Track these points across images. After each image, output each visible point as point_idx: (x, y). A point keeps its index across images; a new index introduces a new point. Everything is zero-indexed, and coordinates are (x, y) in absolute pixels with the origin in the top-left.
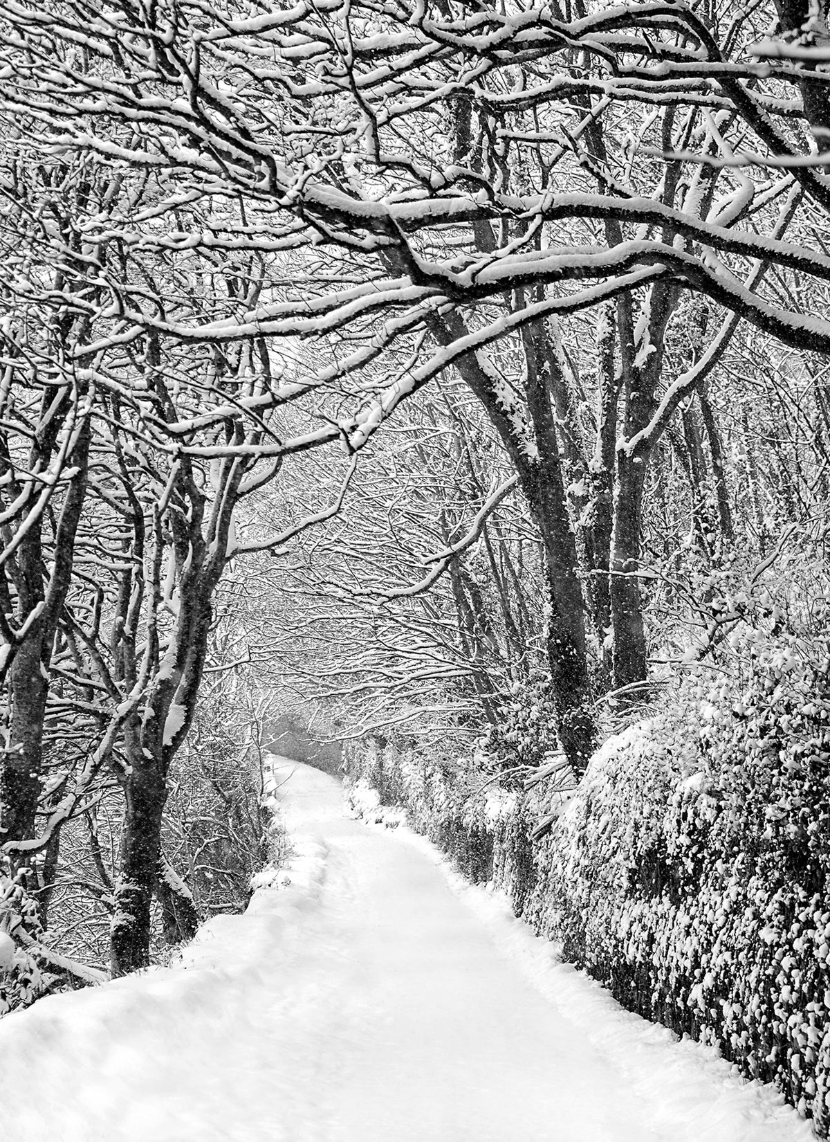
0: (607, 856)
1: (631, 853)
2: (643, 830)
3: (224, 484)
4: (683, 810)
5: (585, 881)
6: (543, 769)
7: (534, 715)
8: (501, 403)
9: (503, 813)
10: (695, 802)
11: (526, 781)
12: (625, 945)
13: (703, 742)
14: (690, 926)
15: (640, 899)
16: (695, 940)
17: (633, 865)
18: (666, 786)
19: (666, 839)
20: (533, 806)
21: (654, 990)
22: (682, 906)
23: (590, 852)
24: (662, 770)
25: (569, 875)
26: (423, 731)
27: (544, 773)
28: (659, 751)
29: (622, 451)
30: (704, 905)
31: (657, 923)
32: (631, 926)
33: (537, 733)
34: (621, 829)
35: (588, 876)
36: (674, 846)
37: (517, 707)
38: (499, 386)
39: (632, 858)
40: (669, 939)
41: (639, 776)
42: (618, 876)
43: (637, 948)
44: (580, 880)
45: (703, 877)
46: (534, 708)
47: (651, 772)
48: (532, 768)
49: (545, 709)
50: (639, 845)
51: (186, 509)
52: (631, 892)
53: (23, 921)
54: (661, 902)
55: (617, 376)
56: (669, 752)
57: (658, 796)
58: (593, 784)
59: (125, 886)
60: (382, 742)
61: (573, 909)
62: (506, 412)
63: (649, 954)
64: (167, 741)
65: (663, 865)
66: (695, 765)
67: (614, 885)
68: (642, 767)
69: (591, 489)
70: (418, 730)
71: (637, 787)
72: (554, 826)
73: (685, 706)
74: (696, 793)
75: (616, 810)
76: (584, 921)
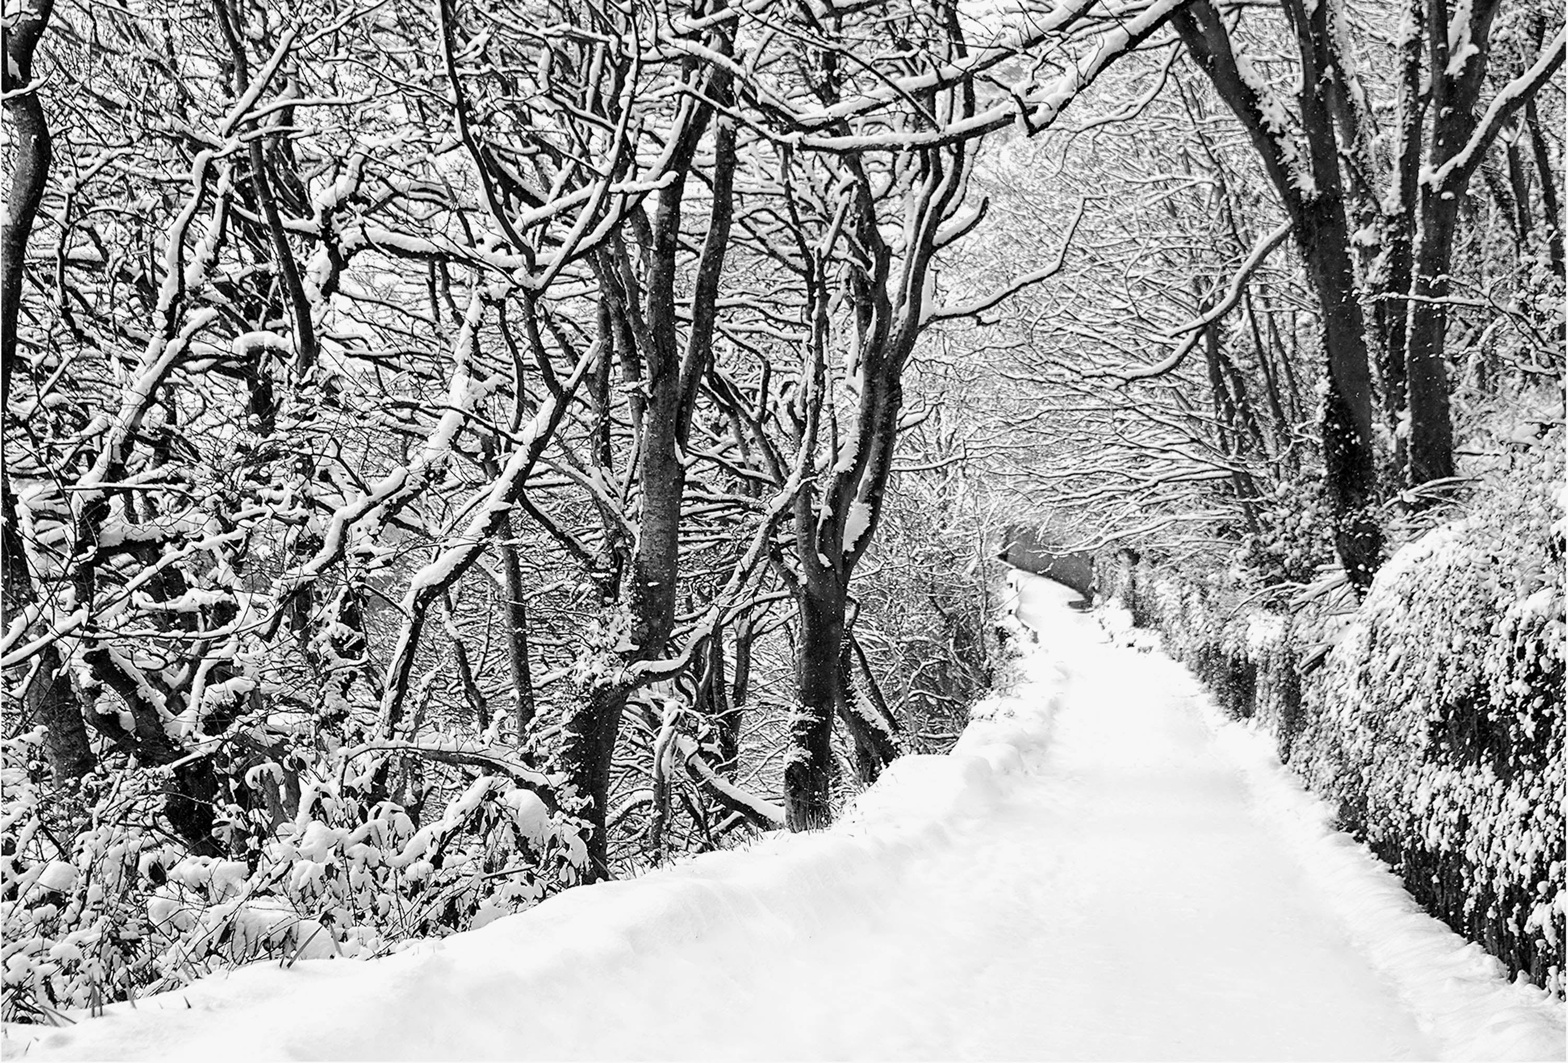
0: (1398, 702)
1: (1433, 700)
2: (1452, 669)
3: (917, 235)
4: (1518, 644)
5: (1368, 731)
6: (1314, 587)
7: (1306, 521)
8: (1267, 124)
9: (1269, 641)
10: (1539, 632)
11: (1291, 602)
12: (1424, 825)
13: (1556, 542)
14: (1530, 815)
15: (1447, 763)
16: (1538, 837)
17: (1436, 717)
18: (1490, 609)
19: (1488, 684)
20: (1303, 632)
21: (1467, 895)
22: (1515, 784)
23: (1375, 695)
24: (1483, 585)
25: (1346, 721)
26: (1177, 543)
27: (1315, 592)
28: (1479, 558)
29: (1427, 186)
30: (1552, 785)
31: (1473, 801)
32: (1433, 799)
33: (1310, 545)
34: (1419, 667)
35: (1372, 726)
36: (1501, 695)
37: (1285, 512)
38: (1266, 101)
39: (1434, 707)
40: (1492, 827)
41: (1447, 595)
42: (1414, 730)
43: (1442, 831)
44: (1361, 728)
45: (1551, 744)
46: (1305, 514)
47: (1465, 588)
48: (1300, 586)
49: (1319, 515)
50: (1446, 688)
51: (869, 265)
52: (1432, 753)
53: (700, 749)
54: (1479, 773)
55: (1423, 90)
56: (1495, 560)
57: (1476, 622)
58: (1378, 607)
59: (800, 716)
60: (1135, 558)
61: (1351, 766)
62: (1273, 135)
63: (1460, 844)
64: (848, 546)
65: (1483, 719)
66: (1541, 577)
67: (1408, 741)
68: (1451, 582)
69: (1384, 236)
70: (1170, 542)
71: (1444, 610)
72: (1328, 657)
73: (1524, 492)
74: (1541, 619)
75: (1412, 641)
76: (1365, 782)
